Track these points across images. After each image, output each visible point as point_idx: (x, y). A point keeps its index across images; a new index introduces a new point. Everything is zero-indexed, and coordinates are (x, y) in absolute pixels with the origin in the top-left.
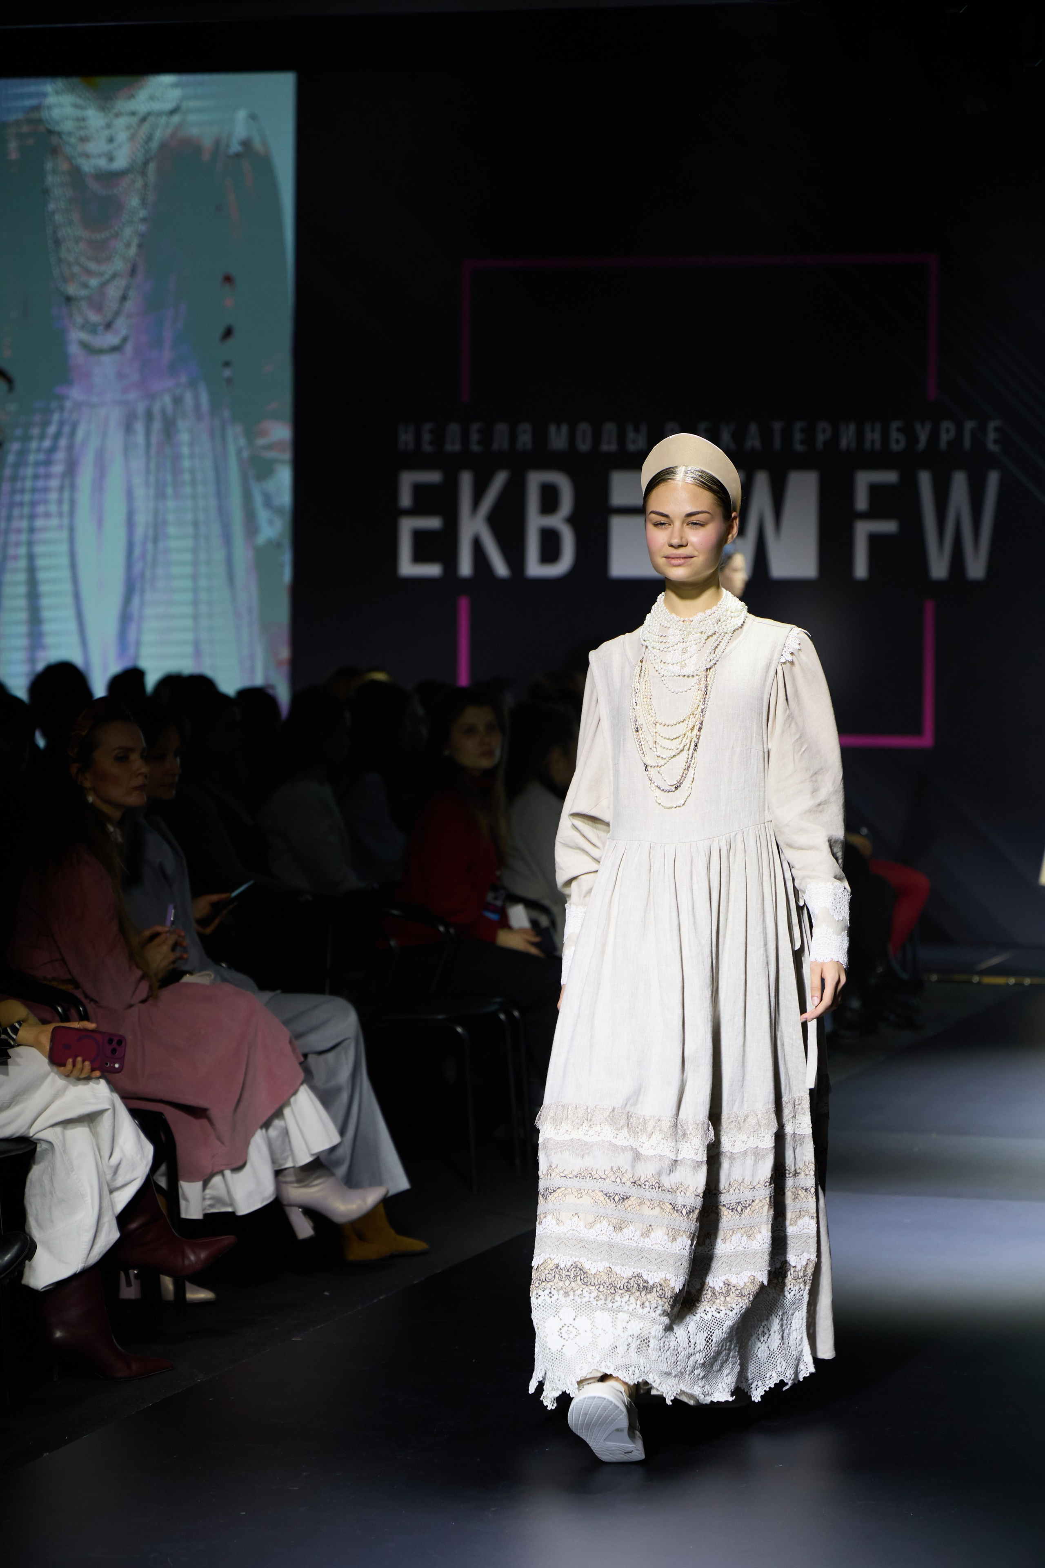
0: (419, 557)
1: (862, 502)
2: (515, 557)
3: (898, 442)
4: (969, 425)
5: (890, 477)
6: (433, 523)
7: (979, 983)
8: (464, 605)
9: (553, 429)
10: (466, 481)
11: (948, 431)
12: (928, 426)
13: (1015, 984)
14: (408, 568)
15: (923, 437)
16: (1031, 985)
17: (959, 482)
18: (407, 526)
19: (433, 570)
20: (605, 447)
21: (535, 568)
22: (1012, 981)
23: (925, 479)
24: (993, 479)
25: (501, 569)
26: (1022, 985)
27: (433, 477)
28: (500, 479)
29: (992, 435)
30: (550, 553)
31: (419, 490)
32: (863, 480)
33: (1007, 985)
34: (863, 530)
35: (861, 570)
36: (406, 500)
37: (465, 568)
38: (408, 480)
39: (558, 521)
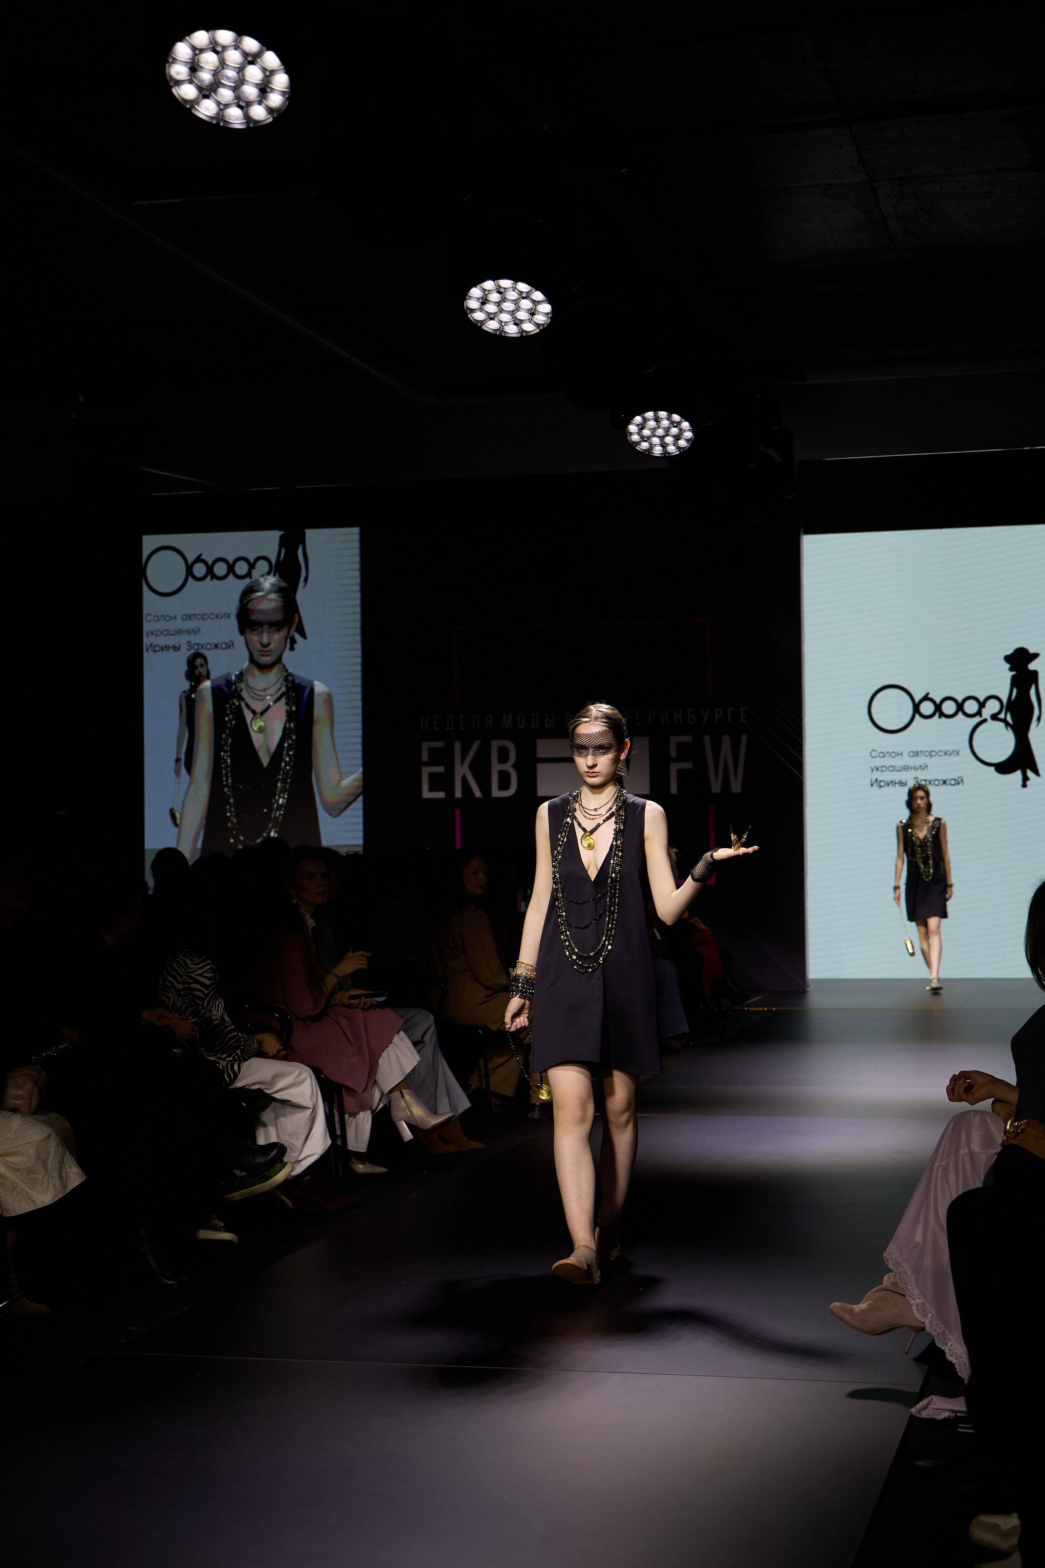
0: (432, 789)
1: (673, 753)
2: (485, 787)
3: (692, 719)
4: (730, 709)
5: (688, 739)
6: (441, 769)
7: (748, 1010)
8: (458, 813)
9: (504, 716)
10: (458, 745)
11: (719, 712)
12: (708, 711)
13: (767, 1010)
14: (427, 794)
15: (706, 718)
16: (776, 1010)
17: (726, 740)
18: (426, 771)
19: (441, 795)
20: (533, 726)
21: (496, 793)
22: (765, 1009)
23: (707, 739)
24: (744, 738)
25: (478, 794)
26: (772, 1010)
27: (441, 744)
28: (476, 744)
29: (742, 715)
30: (504, 784)
31: (431, 750)
32: (674, 740)
33: (764, 1010)
34: (674, 767)
35: (674, 790)
36: (425, 758)
37: (458, 794)
38: (425, 746)
39: (507, 767)
